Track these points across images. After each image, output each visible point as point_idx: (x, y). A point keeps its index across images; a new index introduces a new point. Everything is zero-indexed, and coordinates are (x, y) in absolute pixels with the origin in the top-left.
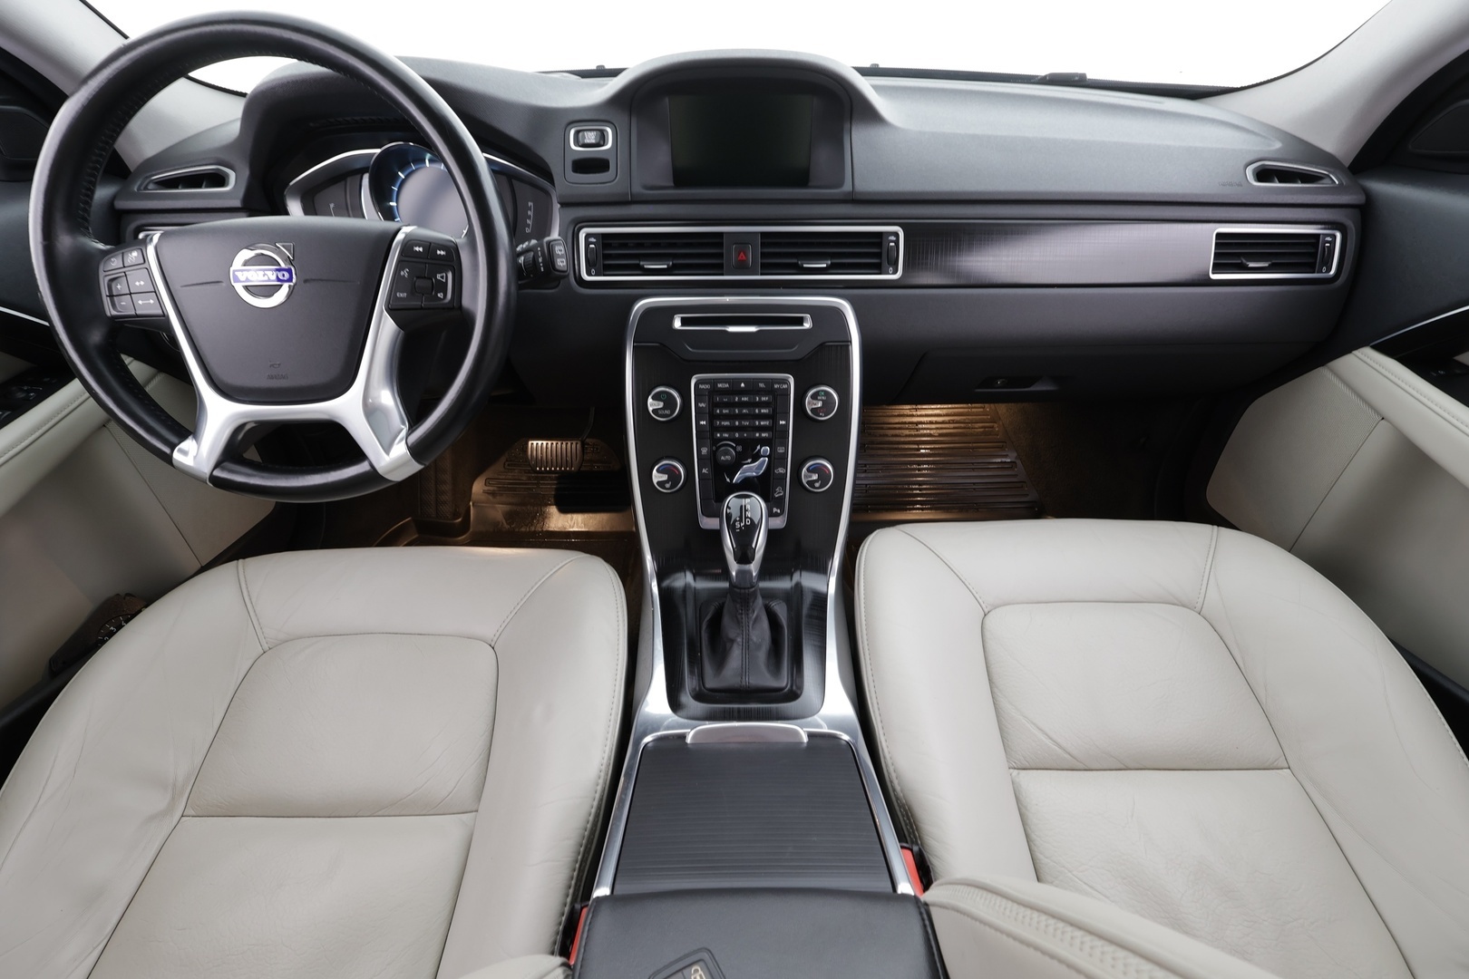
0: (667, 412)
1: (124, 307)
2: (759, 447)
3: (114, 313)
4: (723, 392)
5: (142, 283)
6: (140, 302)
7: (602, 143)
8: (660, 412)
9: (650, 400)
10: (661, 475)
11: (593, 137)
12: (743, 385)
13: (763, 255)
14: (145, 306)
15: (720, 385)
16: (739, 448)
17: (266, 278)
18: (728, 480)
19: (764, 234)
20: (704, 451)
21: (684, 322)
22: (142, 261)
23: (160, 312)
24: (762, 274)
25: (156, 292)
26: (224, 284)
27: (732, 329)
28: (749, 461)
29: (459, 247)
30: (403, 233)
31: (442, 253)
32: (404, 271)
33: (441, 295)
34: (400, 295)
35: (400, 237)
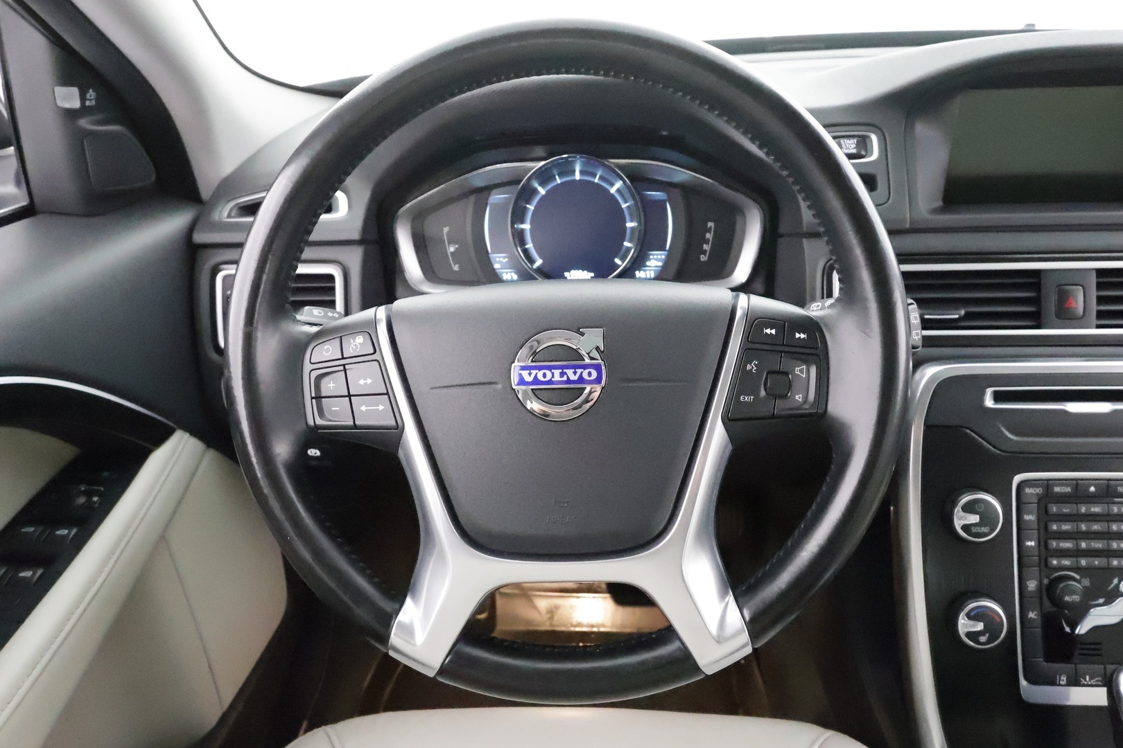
0: (985, 530)
1: (337, 414)
2: (1116, 581)
3: (319, 422)
4: (1063, 499)
5: (369, 381)
6: (363, 408)
7: (863, 153)
8: (974, 530)
9: (958, 511)
10: (972, 623)
11: (854, 146)
12: (1092, 489)
13: (1100, 300)
14: (371, 413)
15: (1057, 489)
16: (1086, 582)
17: (565, 378)
18: (1068, 629)
19: (1100, 272)
20: (1032, 585)
21: (998, 397)
22: (372, 351)
23: (393, 423)
24: (1099, 327)
25: (388, 393)
26: (499, 386)
27: (1074, 407)
28: (1101, 601)
29: (822, 325)
30: (742, 308)
31: (802, 336)
32: (751, 364)
33: (799, 398)
34: (745, 399)
35: (739, 313)
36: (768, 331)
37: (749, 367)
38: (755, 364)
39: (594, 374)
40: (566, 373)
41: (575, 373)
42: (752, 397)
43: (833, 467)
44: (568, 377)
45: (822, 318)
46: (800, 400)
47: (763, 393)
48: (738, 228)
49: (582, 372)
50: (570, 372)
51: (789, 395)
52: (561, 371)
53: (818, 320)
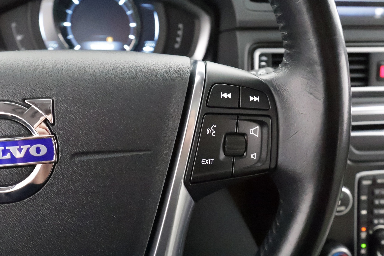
0: (343, 208)
17: (8, 156)
29: (272, 89)
30: (200, 73)
31: (256, 99)
32: (210, 128)
33: (254, 156)
34: (205, 162)
35: (198, 79)
36: (225, 95)
37: (208, 131)
38: (214, 128)
39: (44, 150)
40: (9, 151)
41: (20, 150)
42: (212, 160)
43: (281, 212)
44: (12, 155)
45: (270, 81)
46: (255, 158)
47: (222, 156)
48: (197, 26)
49: (28, 149)
50: (14, 149)
51: (245, 154)
52: (3, 148)
53: (267, 83)
